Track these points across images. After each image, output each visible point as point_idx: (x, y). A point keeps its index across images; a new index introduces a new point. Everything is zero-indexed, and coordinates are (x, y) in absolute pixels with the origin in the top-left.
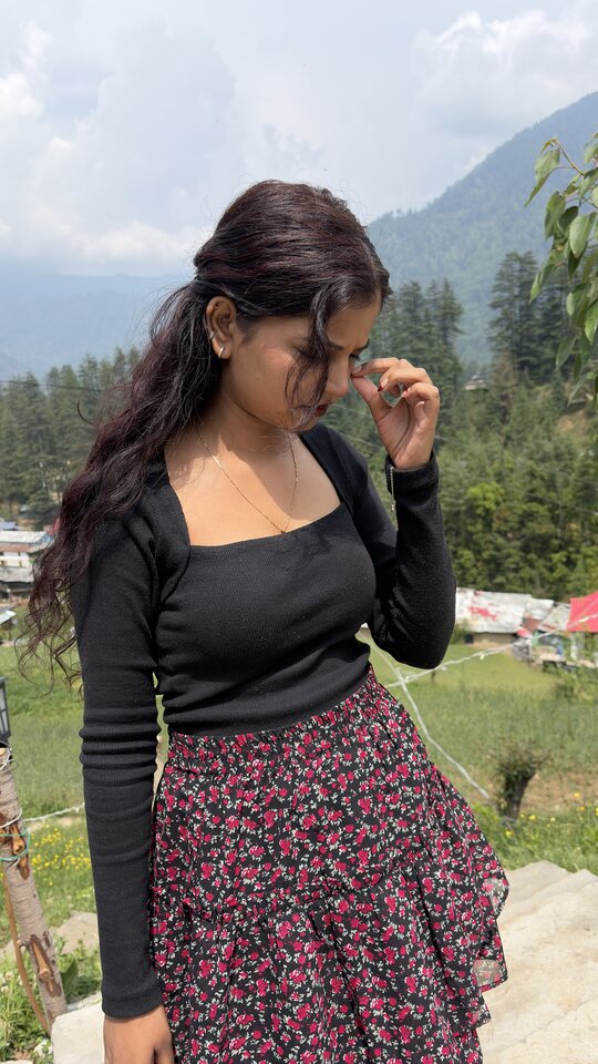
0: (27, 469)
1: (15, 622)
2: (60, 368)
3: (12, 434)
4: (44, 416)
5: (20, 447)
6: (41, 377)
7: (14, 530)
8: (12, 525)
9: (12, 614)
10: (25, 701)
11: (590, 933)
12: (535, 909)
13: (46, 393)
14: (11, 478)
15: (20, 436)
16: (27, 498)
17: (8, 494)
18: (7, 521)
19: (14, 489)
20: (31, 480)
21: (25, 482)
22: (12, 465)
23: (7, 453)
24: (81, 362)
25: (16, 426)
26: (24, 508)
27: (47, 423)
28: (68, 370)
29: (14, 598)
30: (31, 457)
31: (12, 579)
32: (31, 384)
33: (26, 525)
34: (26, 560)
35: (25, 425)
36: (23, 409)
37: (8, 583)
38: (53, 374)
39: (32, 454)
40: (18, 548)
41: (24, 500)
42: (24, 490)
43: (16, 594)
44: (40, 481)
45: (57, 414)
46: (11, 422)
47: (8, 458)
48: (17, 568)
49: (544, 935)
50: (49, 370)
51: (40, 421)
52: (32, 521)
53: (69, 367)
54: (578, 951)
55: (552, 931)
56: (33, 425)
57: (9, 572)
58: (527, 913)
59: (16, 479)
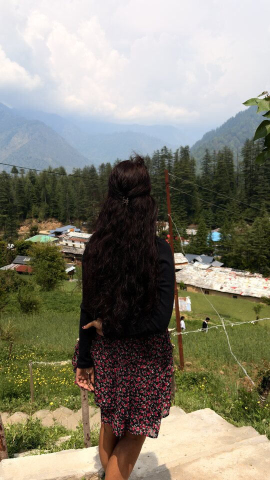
0: (88, 206)
1: (75, 271)
2: (105, 164)
3: (83, 191)
4: (96, 184)
5: (86, 197)
6: (97, 167)
7: (79, 232)
8: (79, 230)
9: (74, 268)
10: (73, 306)
11: (252, 467)
12: (232, 450)
13: (99, 174)
14: (81, 210)
15: (86, 192)
16: (87, 219)
17: (78, 217)
18: (77, 228)
19: (81, 215)
20: (89, 212)
21: (86, 212)
22: (81, 204)
23: (80, 199)
24: (115, 162)
25: (85, 188)
26: (84, 223)
27: (97, 187)
28: (109, 165)
29: (77, 261)
30: (90, 202)
31: (76, 253)
32: (93, 170)
33: (85, 230)
34: (83, 245)
35: (88, 188)
36: (88, 181)
37: (75, 254)
38: (102, 166)
39: (90, 200)
40: (81, 240)
41: (85, 220)
42: (85, 215)
43: (78, 259)
44: (92, 212)
45: (102, 184)
46: (83, 186)
47: (80, 201)
48: (79, 248)
49: (231, 464)
50: (100, 164)
51: (95, 186)
52: (88, 229)
53: (109, 164)
54: (242, 475)
55: (235, 463)
56: (92, 188)
57: (76, 250)
58: (227, 451)
59: (83, 211)
